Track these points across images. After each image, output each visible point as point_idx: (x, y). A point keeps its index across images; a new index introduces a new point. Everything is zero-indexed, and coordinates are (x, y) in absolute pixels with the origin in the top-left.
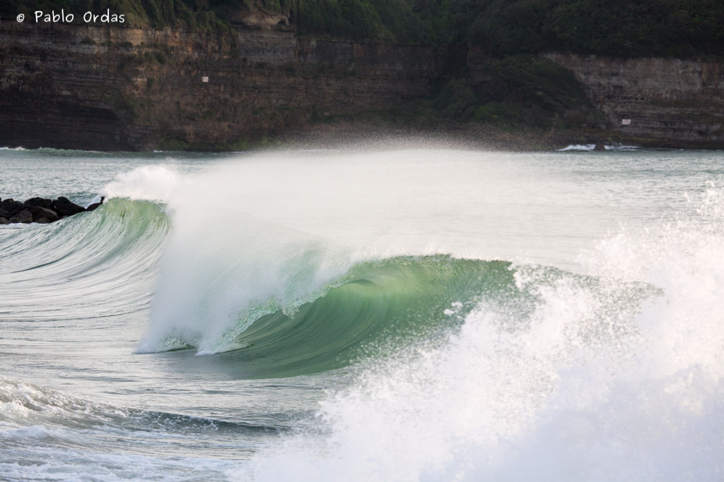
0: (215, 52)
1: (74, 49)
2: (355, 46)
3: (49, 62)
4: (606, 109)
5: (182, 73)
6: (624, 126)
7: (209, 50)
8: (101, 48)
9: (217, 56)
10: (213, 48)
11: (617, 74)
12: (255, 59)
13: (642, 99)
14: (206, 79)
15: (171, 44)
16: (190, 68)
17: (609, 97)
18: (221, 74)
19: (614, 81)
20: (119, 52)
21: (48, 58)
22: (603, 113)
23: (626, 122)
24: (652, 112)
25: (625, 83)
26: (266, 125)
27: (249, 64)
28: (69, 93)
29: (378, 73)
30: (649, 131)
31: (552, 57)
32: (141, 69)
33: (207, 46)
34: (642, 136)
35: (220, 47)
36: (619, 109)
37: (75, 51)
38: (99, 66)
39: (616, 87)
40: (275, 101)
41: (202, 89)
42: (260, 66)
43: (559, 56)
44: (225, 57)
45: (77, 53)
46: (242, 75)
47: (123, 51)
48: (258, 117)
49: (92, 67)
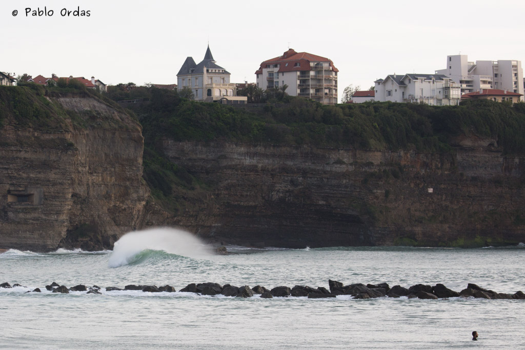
0: (438, 169)
1: (328, 168)
3: (309, 179)
5: (412, 185)
7: (434, 167)
8: (350, 167)
9: (439, 172)
10: (436, 165)
12: (470, 173)
14: (431, 190)
15: (403, 163)
16: (418, 182)
18: (443, 186)
20: (364, 170)
21: (308, 175)
26: (478, 226)
27: (465, 178)
28: (324, 203)
32: (380, 183)
33: (431, 164)
35: (442, 165)
37: (329, 170)
38: (347, 181)
40: (486, 207)
41: (428, 198)
42: (474, 179)
44: (446, 172)
45: (331, 171)
46: (460, 187)
47: (367, 169)
48: (473, 219)
49: (342, 182)
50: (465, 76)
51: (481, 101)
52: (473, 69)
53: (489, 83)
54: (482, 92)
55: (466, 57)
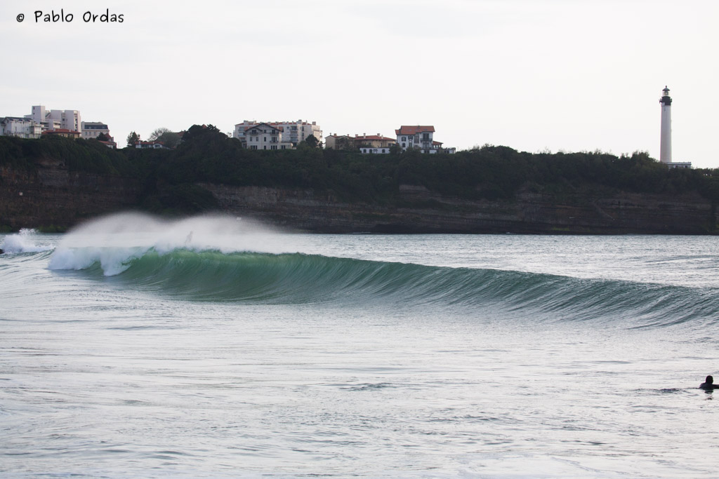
0: (27, 180)
2: (99, 177)
4: (229, 212)
5: (9, 190)
7: (23, 179)
9: (27, 182)
12: (47, 183)
13: (247, 207)
14: (21, 194)
15: (3, 175)
16: (13, 188)
17: (230, 206)
18: (29, 191)
19: (233, 197)
22: (227, 214)
24: (252, 214)
25: (238, 198)
26: (52, 218)
27: (44, 186)
29: (110, 191)
33: (22, 177)
35: (29, 177)
36: (235, 212)
39: (234, 201)
40: (57, 205)
41: (19, 199)
42: (50, 187)
43: (205, 184)
44: (31, 182)
46: (40, 192)
48: (48, 213)
50: (43, 119)
51: (55, 136)
52: (49, 115)
53: (59, 124)
54: (55, 130)
55: (44, 107)
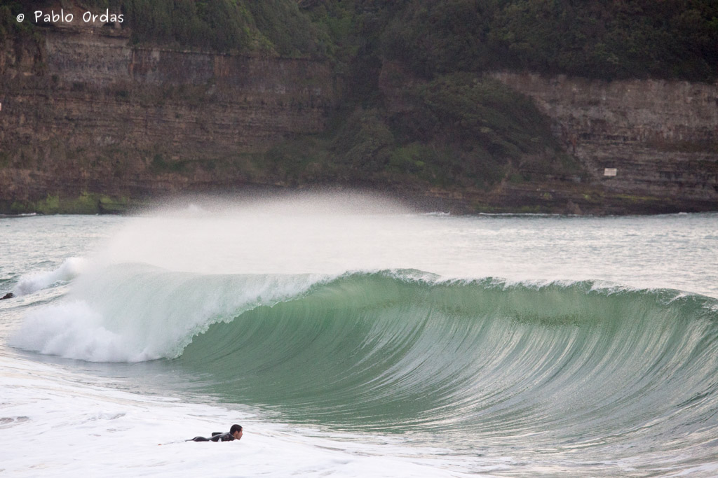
0: (12, 66)
2: (217, 59)
4: (581, 153)
6: (607, 178)
9: (14, 73)
10: (8, 61)
11: (596, 103)
12: (70, 76)
13: (634, 139)
17: (585, 136)
18: (19, 99)
22: (577, 158)
23: (610, 172)
24: (647, 157)
25: (609, 115)
26: (86, 175)
27: (61, 85)
29: (250, 99)
30: (644, 186)
31: (502, 77)
34: (632, 192)
35: (18, 60)
36: (600, 154)
39: (596, 121)
40: (99, 139)
42: (78, 87)
43: (513, 75)
44: (26, 74)
46: (52, 101)
48: (75, 162)
